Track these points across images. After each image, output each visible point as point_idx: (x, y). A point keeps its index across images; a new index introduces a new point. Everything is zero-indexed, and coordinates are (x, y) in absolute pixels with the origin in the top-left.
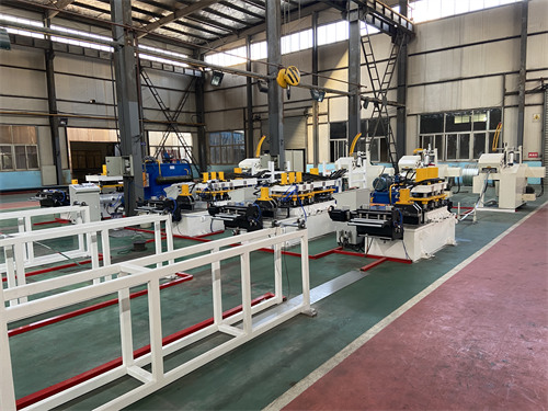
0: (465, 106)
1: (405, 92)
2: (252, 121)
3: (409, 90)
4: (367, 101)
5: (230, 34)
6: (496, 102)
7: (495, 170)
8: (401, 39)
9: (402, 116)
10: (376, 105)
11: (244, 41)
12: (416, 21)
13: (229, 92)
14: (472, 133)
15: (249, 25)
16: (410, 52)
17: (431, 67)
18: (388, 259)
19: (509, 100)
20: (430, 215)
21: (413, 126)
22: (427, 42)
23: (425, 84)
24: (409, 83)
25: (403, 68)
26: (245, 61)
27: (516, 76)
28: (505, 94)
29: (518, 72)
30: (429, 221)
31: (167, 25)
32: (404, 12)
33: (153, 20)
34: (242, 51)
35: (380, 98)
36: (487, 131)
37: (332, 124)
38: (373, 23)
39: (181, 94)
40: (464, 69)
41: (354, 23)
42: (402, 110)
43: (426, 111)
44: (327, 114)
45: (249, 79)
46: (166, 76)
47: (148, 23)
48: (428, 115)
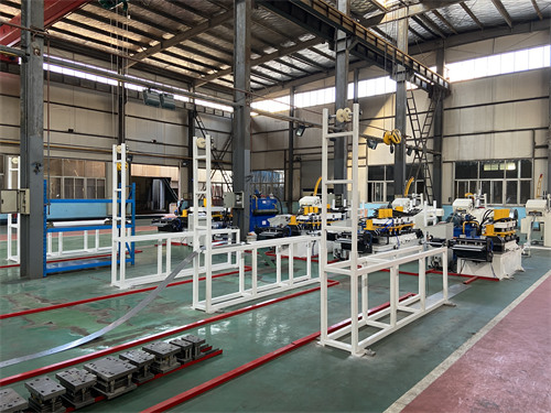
0: (498, 156)
1: (441, 141)
2: (292, 161)
3: (445, 139)
4: (410, 148)
5: (276, 85)
6: (526, 153)
7: (541, 214)
8: (437, 95)
9: (438, 162)
10: (417, 153)
11: (288, 91)
12: (451, 81)
13: (270, 135)
14: (505, 181)
15: (293, 78)
16: (446, 107)
17: (465, 120)
18: (479, 277)
19: (539, 153)
20: (507, 246)
21: (448, 173)
22: (461, 99)
23: (459, 135)
24: (445, 134)
25: (439, 119)
26: (289, 108)
27: (544, 131)
28: (535, 147)
29: (547, 128)
30: (507, 250)
31: (224, 77)
32: (440, 72)
33: (211, 72)
34: (287, 99)
35: (421, 146)
36: (519, 179)
37: (369, 167)
38: (415, 81)
39: (227, 136)
40: (496, 123)
41: (401, 83)
42: (438, 158)
43: (461, 159)
44: (366, 158)
45: (291, 124)
46: (216, 119)
47: (206, 74)
48: (463, 162)
